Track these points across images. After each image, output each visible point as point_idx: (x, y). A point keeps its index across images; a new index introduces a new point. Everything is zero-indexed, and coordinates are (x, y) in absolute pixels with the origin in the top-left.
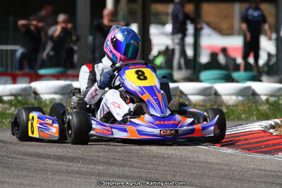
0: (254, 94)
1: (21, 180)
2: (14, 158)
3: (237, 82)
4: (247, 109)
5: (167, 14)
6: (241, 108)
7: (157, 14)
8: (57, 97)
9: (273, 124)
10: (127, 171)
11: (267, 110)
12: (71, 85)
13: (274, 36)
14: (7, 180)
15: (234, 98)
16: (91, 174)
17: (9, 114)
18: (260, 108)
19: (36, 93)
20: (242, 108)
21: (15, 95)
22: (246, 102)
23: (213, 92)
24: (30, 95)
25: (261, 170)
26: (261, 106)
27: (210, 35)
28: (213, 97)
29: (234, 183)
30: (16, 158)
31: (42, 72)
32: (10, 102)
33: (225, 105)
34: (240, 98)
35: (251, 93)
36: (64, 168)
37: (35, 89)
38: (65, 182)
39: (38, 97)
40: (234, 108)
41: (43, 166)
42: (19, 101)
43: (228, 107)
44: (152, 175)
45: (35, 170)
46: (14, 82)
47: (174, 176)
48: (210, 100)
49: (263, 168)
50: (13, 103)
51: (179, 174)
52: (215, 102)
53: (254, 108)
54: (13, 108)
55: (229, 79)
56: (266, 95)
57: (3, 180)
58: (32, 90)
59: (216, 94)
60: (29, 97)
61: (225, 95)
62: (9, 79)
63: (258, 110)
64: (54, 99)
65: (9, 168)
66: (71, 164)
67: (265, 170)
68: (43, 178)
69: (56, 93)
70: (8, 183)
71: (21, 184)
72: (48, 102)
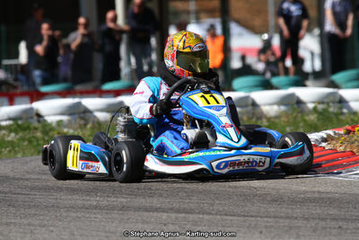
0: (299, 102)
1: (30, 220)
2: (18, 194)
3: (277, 88)
4: (292, 120)
5: (188, 12)
6: (284, 119)
7: (177, 13)
8: (65, 118)
9: (325, 136)
10: (156, 202)
11: (316, 120)
12: (79, 103)
13: (317, 31)
14: (13, 221)
15: (275, 108)
16: (113, 208)
17: (9, 142)
18: (307, 118)
19: (39, 116)
20: (286, 120)
21: (14, 119)
22: (290, 112)
23: (250, 102)
24: (32, 118)
25: (314, 192)
26: (308, 115)
27: (240, 35)
28: (250, 108)
29: (284, 209)
30: (21, 194)
31: (44, 89)
32: (8, 128)
33: (266, 117)
34: (283, 108)
35: (295, 101)
36: (80, 202)
37: (37, 110)
38: (83, 219)
39: (41, 119)
40: (277, 121)
41: (54, 201)
42: (19, 126)
43: (269, 119)
44: (186, 206)
45: (46, 207)
46: (11, 103)
47: (213, 205)
48: (247, 112)
49: (316, 189)
50: (13, 128)
51: (217, 202)
52: (254, 114)
53: (300, 119)
54: (13, 135)
55: (267, 86)
56: (314, 102)
57: (9, 221)
58: (34, 112)
59: (254, 104)
60: (31, 121)
61: (265, 105)
62: (5, 100)
63: (305, 121)
64: (61, 121)
65: (14, 206)
66: (88, 198)
67: (319, 192)
68: (56, 216)
69: (62, 114)
70: (14, 223)
71: (29, 225)
72: (54, 125)
